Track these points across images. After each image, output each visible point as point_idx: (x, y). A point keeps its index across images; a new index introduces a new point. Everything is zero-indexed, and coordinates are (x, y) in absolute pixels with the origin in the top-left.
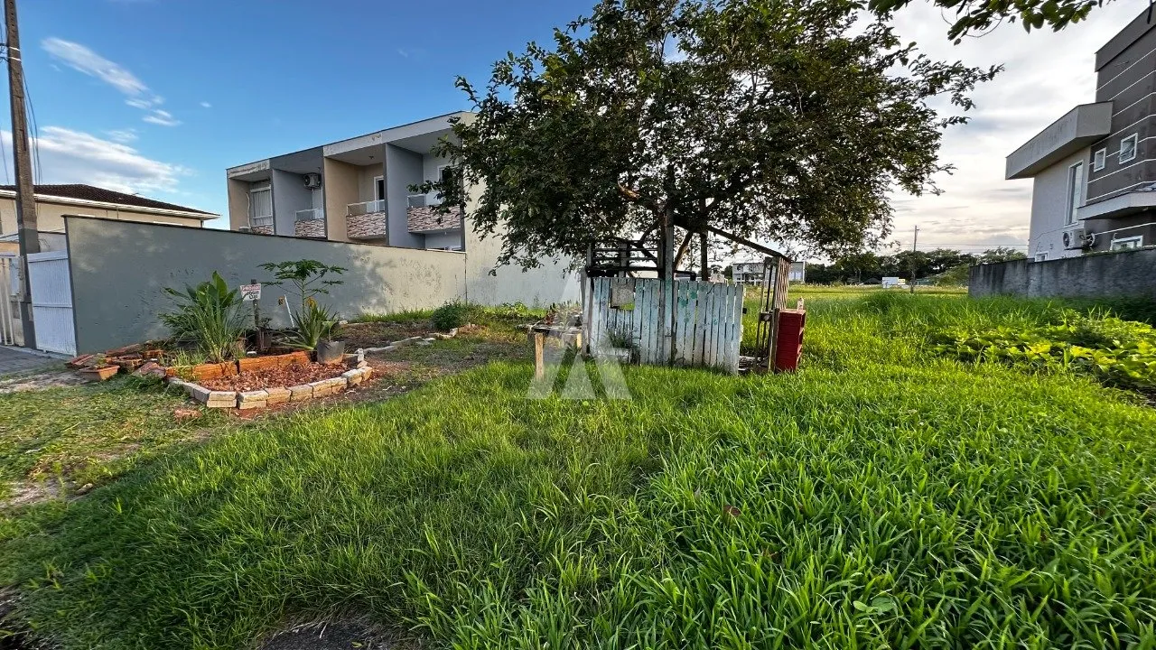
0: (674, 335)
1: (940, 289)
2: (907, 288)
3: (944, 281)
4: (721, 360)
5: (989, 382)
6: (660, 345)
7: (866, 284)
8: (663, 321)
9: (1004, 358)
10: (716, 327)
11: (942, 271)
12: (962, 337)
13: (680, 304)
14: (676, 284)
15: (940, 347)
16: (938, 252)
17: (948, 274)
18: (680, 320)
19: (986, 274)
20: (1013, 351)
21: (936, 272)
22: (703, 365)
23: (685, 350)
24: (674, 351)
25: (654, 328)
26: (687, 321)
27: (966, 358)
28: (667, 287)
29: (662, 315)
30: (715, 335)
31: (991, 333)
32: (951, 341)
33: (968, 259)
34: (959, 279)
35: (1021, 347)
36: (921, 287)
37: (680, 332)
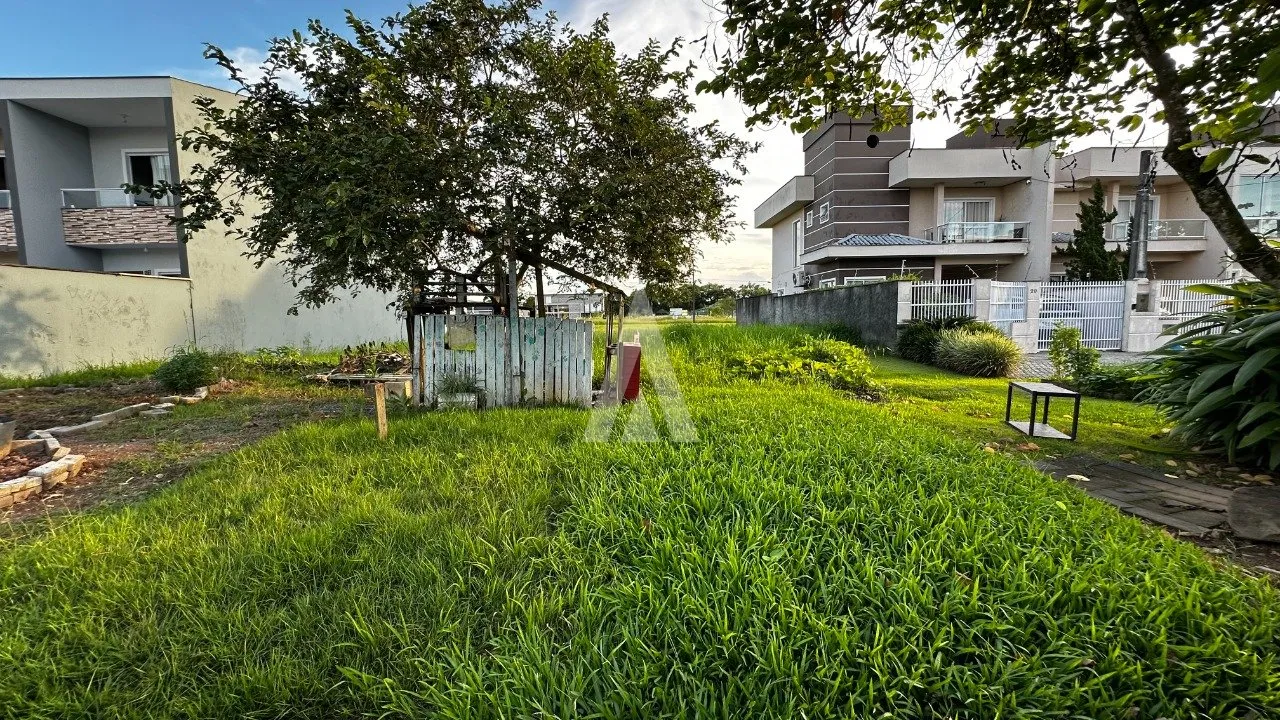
0: (522, 375)
1: (714, 319)
2: (690, 318)
3: (716, 312)
4: (574, 395)
5: (771, 394)
6: (509, 386)
7: (657, 315)
8: (510, 361)
9: (778, 374)
10: (566, 364)
11: (713, 302)
12: (749, 360)
13: (527, 342)
14: (522, 321)
15: (735, 369)
16: (709, 286)
17: (718, 305)
18: (528, 358)
19: (747, 306)
20: (782, 368)
21: (708, 304)
22: (555, 403)
23: (536, 389)
24: (523, 392)
25: (501, 368)
26: (535, 358)
27: (755, 376)
28: (513, 324)
29: (509, 356)
30: (565, 372)
31: (766, 355)
32: (741, 363)
33: (730, 292)
34: (727, 309)
35: (786, 365)
36: (700, 318)
37: (529, 371)
